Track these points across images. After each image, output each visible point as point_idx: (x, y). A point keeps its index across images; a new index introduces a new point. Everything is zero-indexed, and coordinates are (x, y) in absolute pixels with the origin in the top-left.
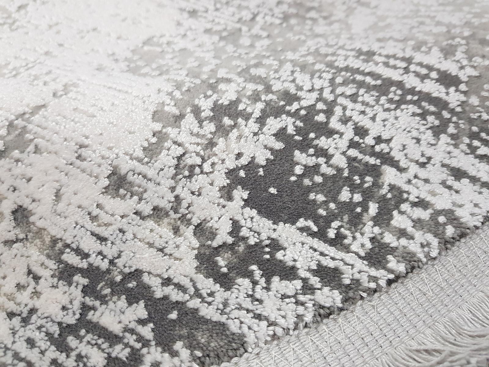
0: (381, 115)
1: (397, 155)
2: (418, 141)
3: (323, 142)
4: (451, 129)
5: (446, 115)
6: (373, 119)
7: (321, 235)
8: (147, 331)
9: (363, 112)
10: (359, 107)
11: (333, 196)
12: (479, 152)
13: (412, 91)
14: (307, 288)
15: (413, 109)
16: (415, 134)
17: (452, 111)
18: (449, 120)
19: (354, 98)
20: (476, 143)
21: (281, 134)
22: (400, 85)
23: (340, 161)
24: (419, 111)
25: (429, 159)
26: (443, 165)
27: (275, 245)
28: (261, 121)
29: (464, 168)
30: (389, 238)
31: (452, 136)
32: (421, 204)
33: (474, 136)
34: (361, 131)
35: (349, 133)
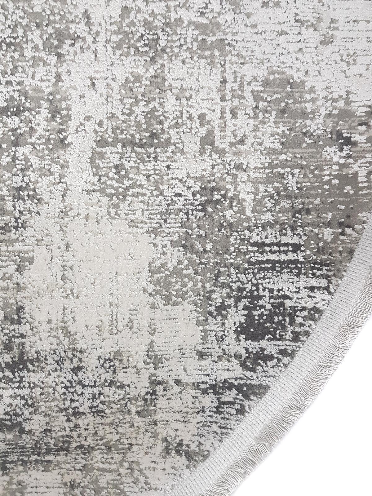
0: (276, 280)
1: (287, 293)
2: (293, 283)
3: (261, 303)
4: (303, 271)
5: (299, 266)
6: (274, 284)
7: (275, 339)
8: (240, 397)
9: (269, 283)
10: (267, 281)
11: (272, 322)
12: (318, 274)
13: (284, 262)
14: (279, 360)
15: (286, 270)
16: (291, 281)
17: (302, 263)
18: (302, 267)
19: (264, 278)
20: (315, 271)
21: (245, 308)
22: (278, 262)
23: (269, 307)
24: (289, 270)
25: (299, 288)
26: (305, 288)
27: (263, 350)
28: (236, 306)
29: (314, 285)
30: (297, 329)
31: (305, 274)
32: (304, 309)
33: (312, 269)
34: (271, 291)
35: (267, 294)
